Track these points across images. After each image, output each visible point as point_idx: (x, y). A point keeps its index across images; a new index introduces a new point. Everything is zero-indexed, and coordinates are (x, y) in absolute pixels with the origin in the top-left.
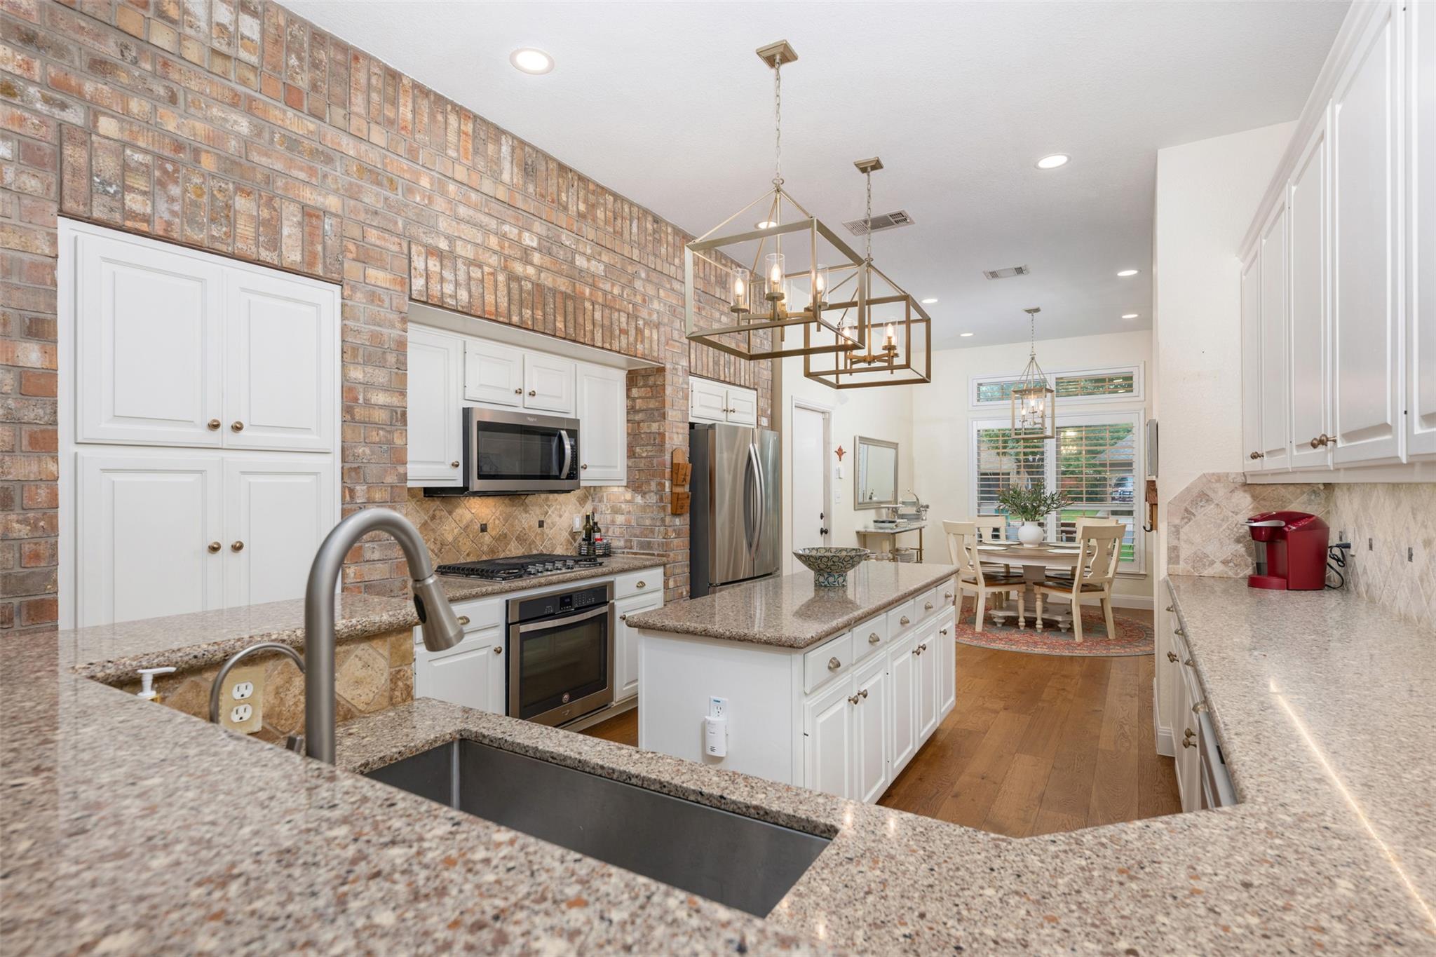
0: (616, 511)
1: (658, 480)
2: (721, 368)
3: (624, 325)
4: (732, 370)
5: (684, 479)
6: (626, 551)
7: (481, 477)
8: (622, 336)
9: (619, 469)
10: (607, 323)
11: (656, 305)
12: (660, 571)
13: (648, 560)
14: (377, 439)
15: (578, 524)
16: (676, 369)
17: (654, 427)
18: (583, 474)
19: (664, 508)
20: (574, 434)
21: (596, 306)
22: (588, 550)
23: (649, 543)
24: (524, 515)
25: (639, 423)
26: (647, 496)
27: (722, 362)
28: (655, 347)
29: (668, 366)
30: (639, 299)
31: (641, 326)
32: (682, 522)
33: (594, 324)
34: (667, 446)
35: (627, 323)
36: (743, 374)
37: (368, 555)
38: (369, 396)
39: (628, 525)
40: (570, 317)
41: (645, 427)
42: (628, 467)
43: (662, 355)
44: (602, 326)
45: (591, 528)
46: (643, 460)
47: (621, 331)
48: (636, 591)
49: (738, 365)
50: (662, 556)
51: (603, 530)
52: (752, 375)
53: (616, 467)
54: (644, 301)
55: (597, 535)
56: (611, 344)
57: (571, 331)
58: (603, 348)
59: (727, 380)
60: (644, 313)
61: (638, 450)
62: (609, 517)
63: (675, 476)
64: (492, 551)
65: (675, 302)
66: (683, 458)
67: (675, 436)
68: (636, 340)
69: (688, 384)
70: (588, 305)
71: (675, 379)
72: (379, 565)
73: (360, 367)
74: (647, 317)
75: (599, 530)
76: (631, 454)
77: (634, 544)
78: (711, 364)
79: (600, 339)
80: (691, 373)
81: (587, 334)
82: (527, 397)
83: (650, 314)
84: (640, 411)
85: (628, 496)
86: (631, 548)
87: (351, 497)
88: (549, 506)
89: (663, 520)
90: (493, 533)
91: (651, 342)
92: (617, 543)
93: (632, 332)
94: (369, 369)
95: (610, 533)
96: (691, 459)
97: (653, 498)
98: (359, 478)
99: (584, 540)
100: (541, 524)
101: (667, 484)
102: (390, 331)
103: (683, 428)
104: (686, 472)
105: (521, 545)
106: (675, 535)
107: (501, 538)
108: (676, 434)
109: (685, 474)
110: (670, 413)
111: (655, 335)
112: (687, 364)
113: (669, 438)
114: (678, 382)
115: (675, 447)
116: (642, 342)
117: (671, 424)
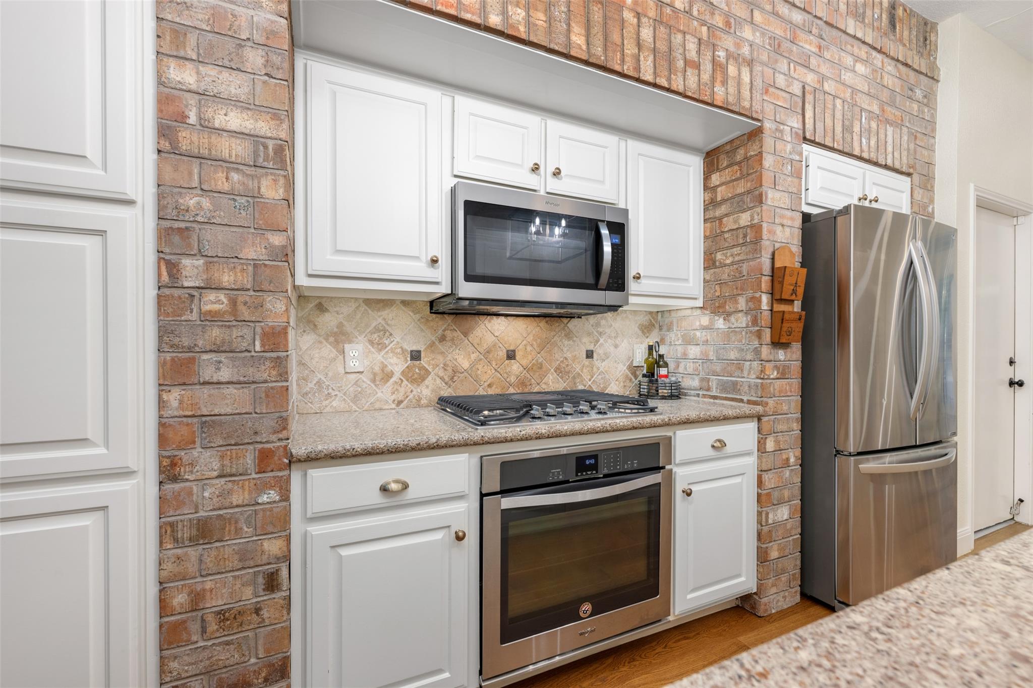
0: (689, 341)
1: (750, 293)
2: (856, 138)
3: (692, 54)
4: (873, 142)
5: (794, 292)
6: (701, 393)
7: (469, 278)
8: (690, 71)
9: (691, 285)
10: (662, 46)
11: (747, 33)
12: (752, 426)
13: (729, 407)
14: (226, 187)
15: (640, 357)
16: (781, 131)
17: (745, 219)
18: (632, 286)
19: (759, 335)
20: (619, 229)
21: (644, 20)
22: (649, 389)
23: (735, 384)
24: (566, 342)
25: (720, 219)
26: (732, 319)
27: (857, 129)
28: (746, 93)
29: (768, 125)
30: (718, 21)
31: (723, 60)
32: (792, 356)
33: (639, 46)
34: (765, 243)
35: (699, 52)
36: (890, 149)
37: (208, 373)
38: (209, 114)
39: (706, 360)
40: (597, 30)
41: (729, 223)
42: (705, 281)
43: (757, 106)
44: (654, 50)
45: (656, 362)
46: (726, 270)
47: (687, 62)
48: (712, 453)
49: (882, 136)
50: (755, 403)
51: (672, 366)
52: (905, 153)
53: (686, 280)
54: (728, 24)
55: (663, 371)
56: (669, 80)
57: (598, 50)
58: (655, 85)
59: (865, 155)
60: (728, 42)
61: (719, 256)
62: (680, 349)
63: (777, 286)
64: (522, 383)
65: (779, 32)
66: (792, 257)
67: (779, 229)
68: (713, 79)
69: (801, 154)
70: (628, 16)
71: (779, 145)
72: (231, 390)
73: (189, 65)
74: (732, 49)
75: (666, 365)
76: (710, 262)
77: (713, 385)
78: (839, 129)
79: (651, 71)
80: (805, 139)
81: (627, 59)
82: (550, 179)
83: (738, 46)
84: (724, 201)
85: (705, 320)
86: (708, 389)
87: (171, 275)
88: (600, 334)
89: (757, 352)
90: (525, 362)
91: (739, 84)
92: (690, 383)
93: (707, 67)
94: (210, 71)
95: (681, 370)
96: (805, 262)
97: (742, 321)
98: (189, 246)
99: (644, 376)
100: (590, 355)
101: (765, 299)
102: (251, 12)
103: (792, 219)
104: (797, 281)
105: (562, 378)
106: (778, 374)
107: (534, 368)
108: (780, 227)
109: (796, 283)
110: (770, 195)
111: (746, 76)
112: (800, 125)
113: (769, 232)
114: (784, 150)
115: (778, 245)
116: (723, 83)
117: (770, 211)
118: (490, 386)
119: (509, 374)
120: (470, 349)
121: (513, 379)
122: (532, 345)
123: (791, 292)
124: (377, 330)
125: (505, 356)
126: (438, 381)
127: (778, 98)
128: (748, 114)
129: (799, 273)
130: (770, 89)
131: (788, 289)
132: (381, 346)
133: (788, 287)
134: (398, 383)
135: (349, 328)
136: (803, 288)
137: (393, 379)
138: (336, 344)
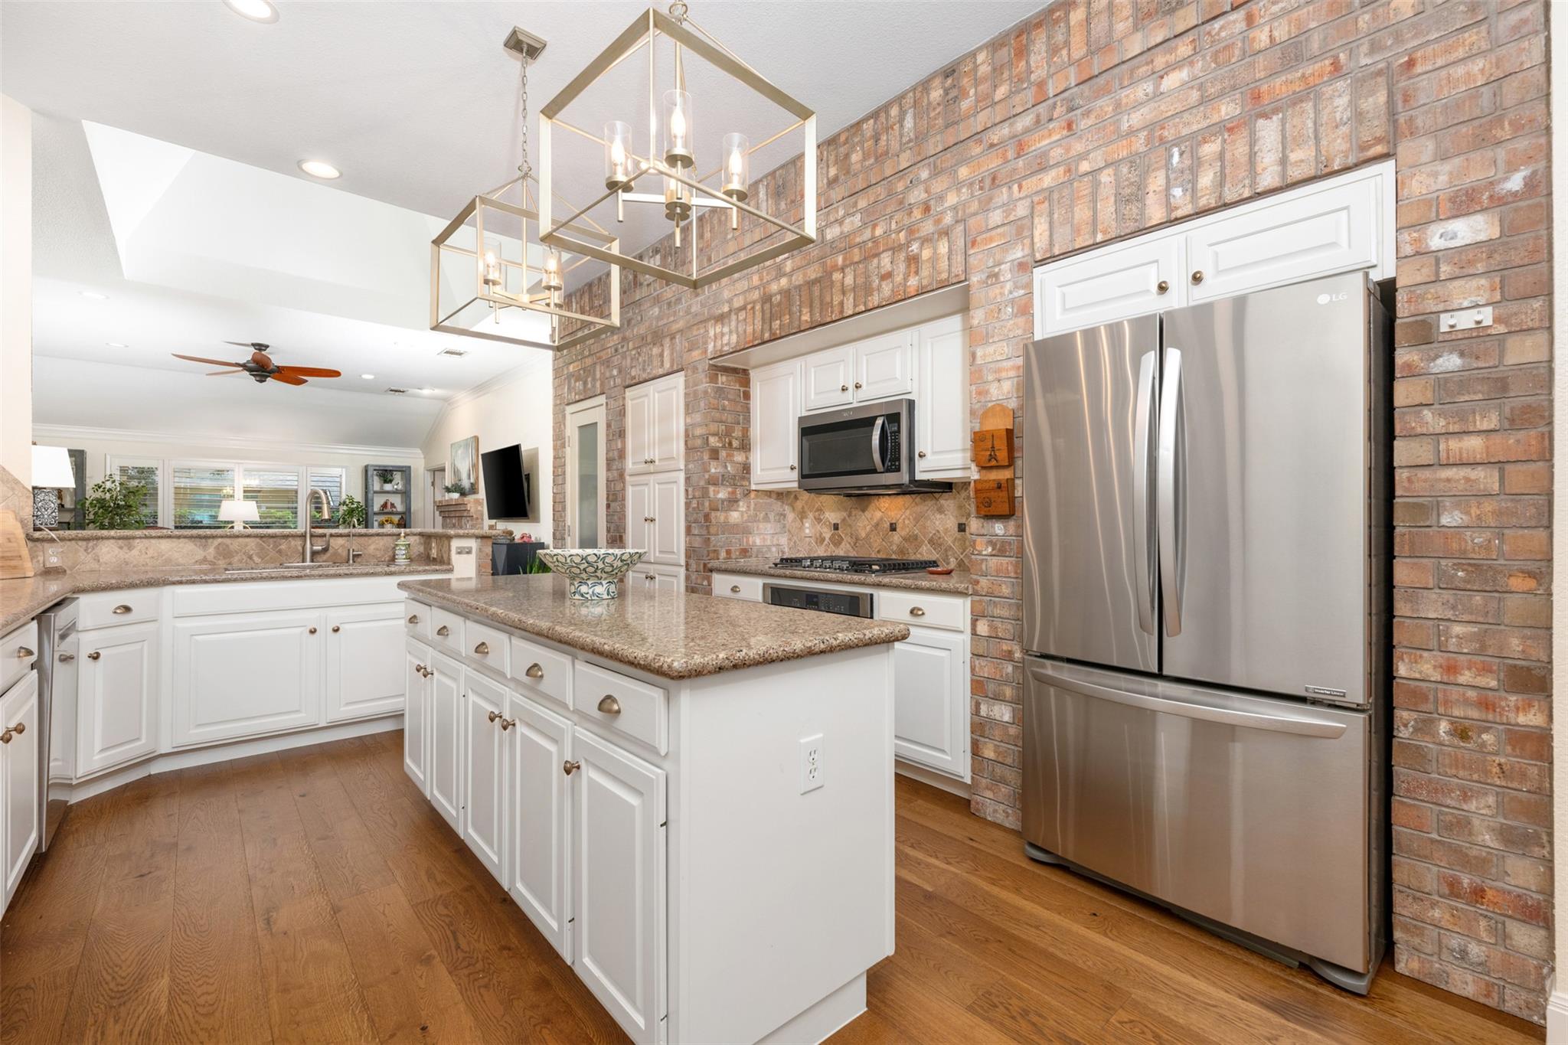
2: (1154, 199)
3: (887, 267)
4: (1207, 179)
5: (992, 457)
8: (884, 284)
10: (860, 280)
11: (950, 200)
12: (961, 603)
14: (697, 458)
16: (996, 275)
21: (847, 270)
24: (938, 516)
27: (1156, 184)
29: (975, 279)
30: (916, 214)
31: (916, 251)
33: (844, 292)
35: (892, 261)
38: (694, 432)
43: (957, 270)
44: (855, 288)
47: (881, 278)
54: (927, 209)
56: (865, 303)
59: (1183, 211)
60: (927, 227)
64: (902, 551)
65: (995, 164)
67: (993, 387)
68: (907, 275)
69: (1029, 285)
70: (836, 276)
73: (690, 416)
74: (930, 230)
78: (1107, 211)
79: (851, 306)
80: (1036, 262)
81: (835, 309)
83: (938, 222)
90: (903, 533)
91: (935, 261)
93: (900, 269)
103: (1015, 368)
104: (993, 444)
105: (935, 549)
106: (993, 550)
107: (911, 539)
108: (996, 384)
109: (993, 447)
110: (979, 353)
111: (943, 248)
112: (1027, 251)
113: (979, 393)
114: (1001, 294)
115: (990, 405)
116: (917, 273)
117: (980, 371)
118: (879, 552)
119: (891, 543)
120: (866, 523)
121: (895, 548)
122: (909, 519)
123: (988, 458)
124: (818, 510)
125: (889, 528)
126: (848, 545)
127: (991, 240)
128: (946, 284)
129: (993, 436)
130: (978, 239)
131: (983, 455)
132: (819, 520)
133: (983, 453)
134: (828, 545)
135: (806, 509)
136: (1006, 451)
137: (826, 542)
138: (801, 519)
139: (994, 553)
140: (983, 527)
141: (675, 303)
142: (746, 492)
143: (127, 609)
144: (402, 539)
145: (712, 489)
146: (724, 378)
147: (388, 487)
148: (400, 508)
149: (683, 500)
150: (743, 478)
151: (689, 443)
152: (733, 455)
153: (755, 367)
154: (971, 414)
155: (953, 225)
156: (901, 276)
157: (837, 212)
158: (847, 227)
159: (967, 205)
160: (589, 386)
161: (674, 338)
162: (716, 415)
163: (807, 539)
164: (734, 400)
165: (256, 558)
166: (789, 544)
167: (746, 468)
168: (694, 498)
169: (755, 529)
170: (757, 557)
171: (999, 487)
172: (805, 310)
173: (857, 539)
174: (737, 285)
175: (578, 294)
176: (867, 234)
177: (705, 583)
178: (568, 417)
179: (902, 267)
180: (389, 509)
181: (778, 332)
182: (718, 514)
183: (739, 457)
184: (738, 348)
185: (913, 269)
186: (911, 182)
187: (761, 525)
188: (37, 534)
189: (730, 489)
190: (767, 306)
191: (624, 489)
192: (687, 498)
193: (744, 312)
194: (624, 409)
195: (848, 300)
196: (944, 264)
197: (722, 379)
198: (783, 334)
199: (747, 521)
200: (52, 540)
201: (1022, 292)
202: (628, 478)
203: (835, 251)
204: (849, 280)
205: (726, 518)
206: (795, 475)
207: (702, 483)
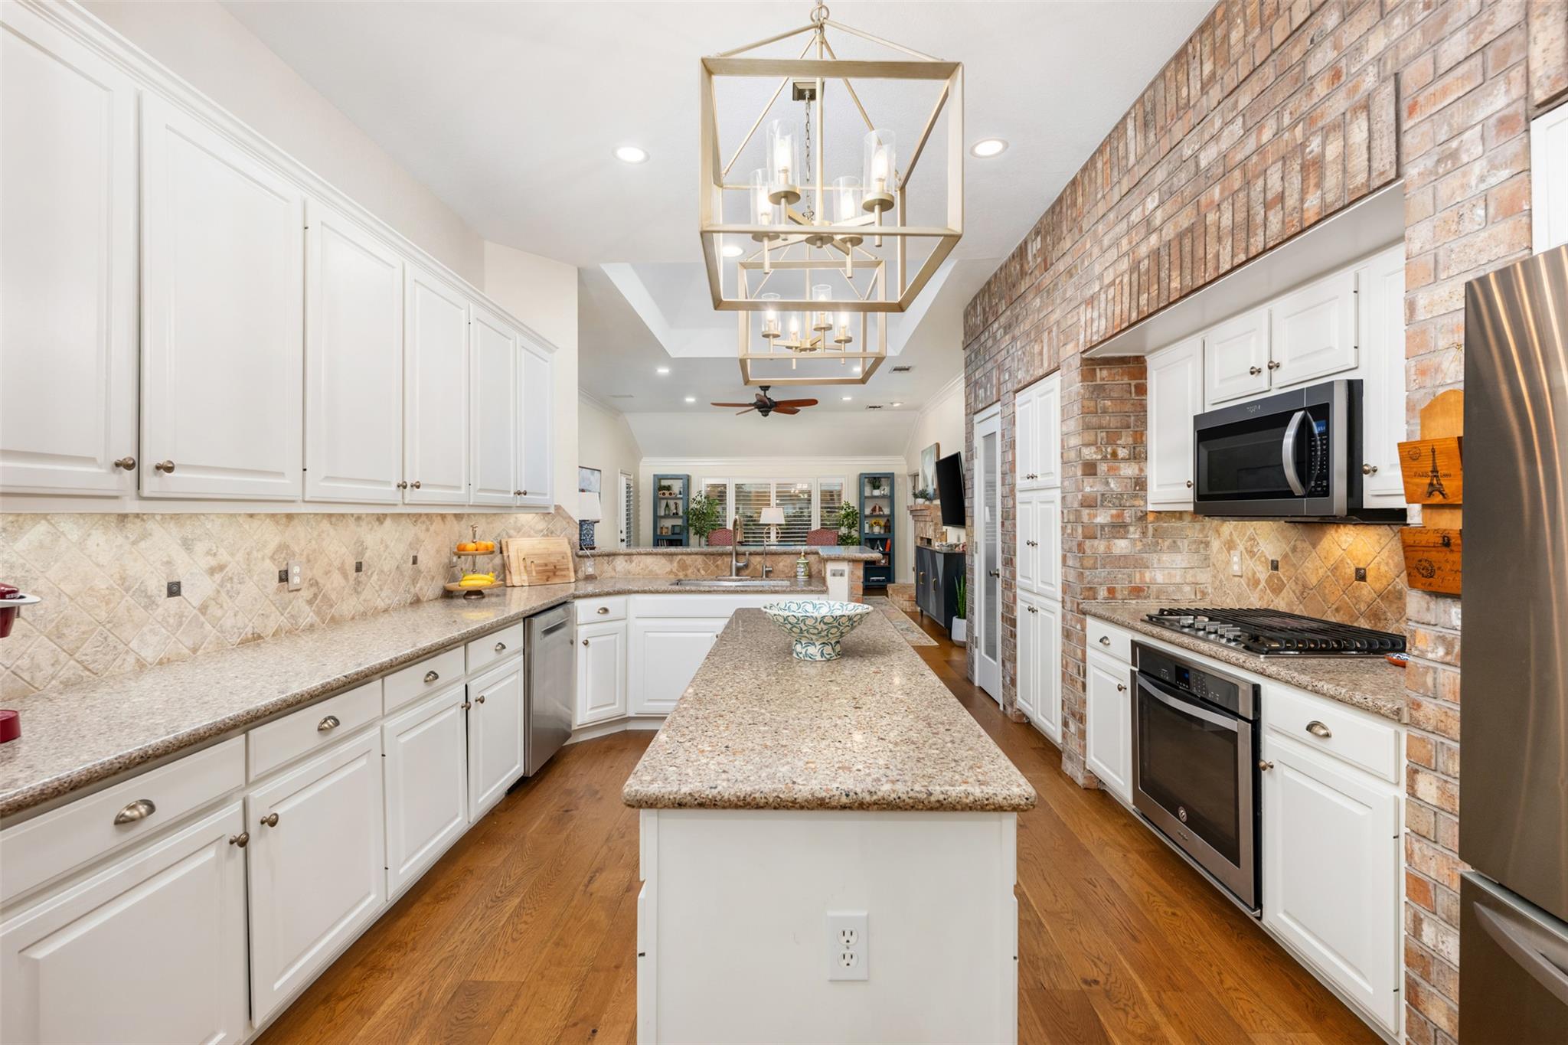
5: (1434, 488)
16: (1453, 154)
29: (1415, 171)
34: (1413, 397)
64: (1375, 614)
90: (1378, 586)
106: (1447, 654)
107: (1390, 597)
109: (1435, 470)
110: (1422, 300)
111: (1358, 133)
112: (1517, 90)
113: (1423, 372)
114: (1462, 186)
115: (1441, 391)
116: (1319, 185)
117: (1424, 332)
118: (1337, 610)
119: (1358, 599)
120: (1318, 563)
121: (1364, 609)
122: (1387, 565)
123: (1426, 488)
124: (1250, 539)
125: (1354, 575)
126: (1292, 595)
127: (1445, 92)
128: (1365, 191)
129: (1433, 451)
130: (1421, 99)
131: (1417, 485)
132: (1251, 553)
133: (1417, 480)
134: (1264, 591)
135: (1235, 537)
136: (1460, 477)
137: (1261, 586)
138: (1229, 549)
139: (1448, 659)
140: (1428, 609)
141: (1053, 290)
142: (1140, 514)
143: (606, 610)
144: (803, 558)
145: (1085, 512)
146: (1105, 373)
147: (876, 493)
148: (887, 511)
149: (1059, 524)
150: (1136, 496)
151: (1065, 455)
152: (1118, 469)
153: (1151, 352)
154: (1408, 410)
155: (1375, 89)
156: (1296, 196)
157: (1213, 124)
158: (1224, 144)
159: (1402, 45)
160: (989, 393)
161: (1051, 331)
162: (1094, 420)
163: (1237, 579)
164: (1121, 399)
165: (703, 572)
166: (1213, 583)
167: (1140, 484)
168: (1068, 522)
169: (1155, 561)
170: (1158, 598)
171: (1447, 543)
172: (1175, 274)
173: (1305, 587)
174: (1106, 255)
175: (981, 295)
176: (1251, 144)
177: (1079, 627)
178: (976, 427)
179: (1296, 180)
180: (877, 513)
181: (1146, 309)
182: (1096, 542)
183: (1129, 470)
184: (1108, 336)
185: (1312, 181)
186: (1312, 41)
187: (1165, 557)
188: (581, 553)
189: (1114, 512)
190: (1135, 276)
191: (1014, 506)
192: (1063, 522)
193: (1113, 288)
194: (1014, 416)
195: (1224, 249)
196: (1359, 161)
197: (1102, 374)
198: (1151, 311)
199: (1140, 552)
200: (587, 557)
201: (1505, 174)
202: (1018, 495)
203: (1211, 182)
204: (1226, 221)
205: (1108, 547)
206: (1189, 494)
207: (1076, 505)
